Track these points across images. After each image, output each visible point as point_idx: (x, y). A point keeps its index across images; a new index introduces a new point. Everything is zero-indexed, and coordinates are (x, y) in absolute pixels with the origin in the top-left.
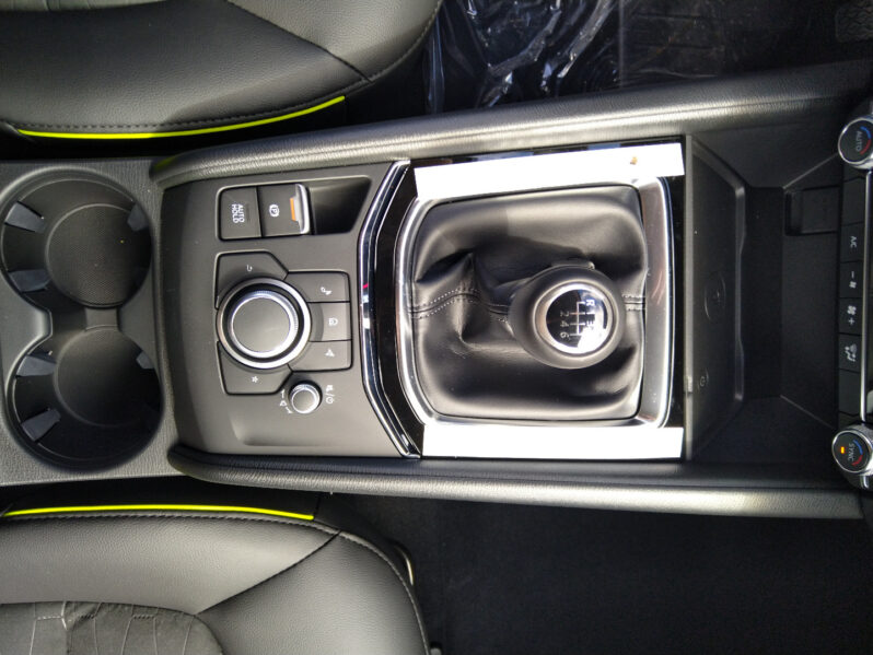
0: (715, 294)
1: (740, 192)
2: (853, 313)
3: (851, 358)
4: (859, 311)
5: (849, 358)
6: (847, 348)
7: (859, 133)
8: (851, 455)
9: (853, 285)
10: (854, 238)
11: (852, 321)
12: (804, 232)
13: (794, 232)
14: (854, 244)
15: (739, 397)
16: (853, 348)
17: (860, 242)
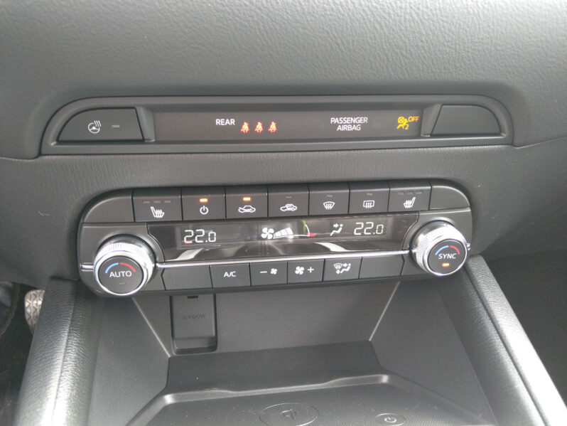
0: (284, 415)
1: (169, 399)
2: (303, 269)
3: (348, 267)
4: (301, 264)
5: (347, 270)
6: (338, 272)
7: (112, 274)
8: (451, 256)
9: (274, 271)
10: (226, 274)
11: (311, 270)
12: (214, 334)
13: (213, 343)
14: (231, 273)
15: (385, 379)
16: (337, 266)
17: (229, 268)
